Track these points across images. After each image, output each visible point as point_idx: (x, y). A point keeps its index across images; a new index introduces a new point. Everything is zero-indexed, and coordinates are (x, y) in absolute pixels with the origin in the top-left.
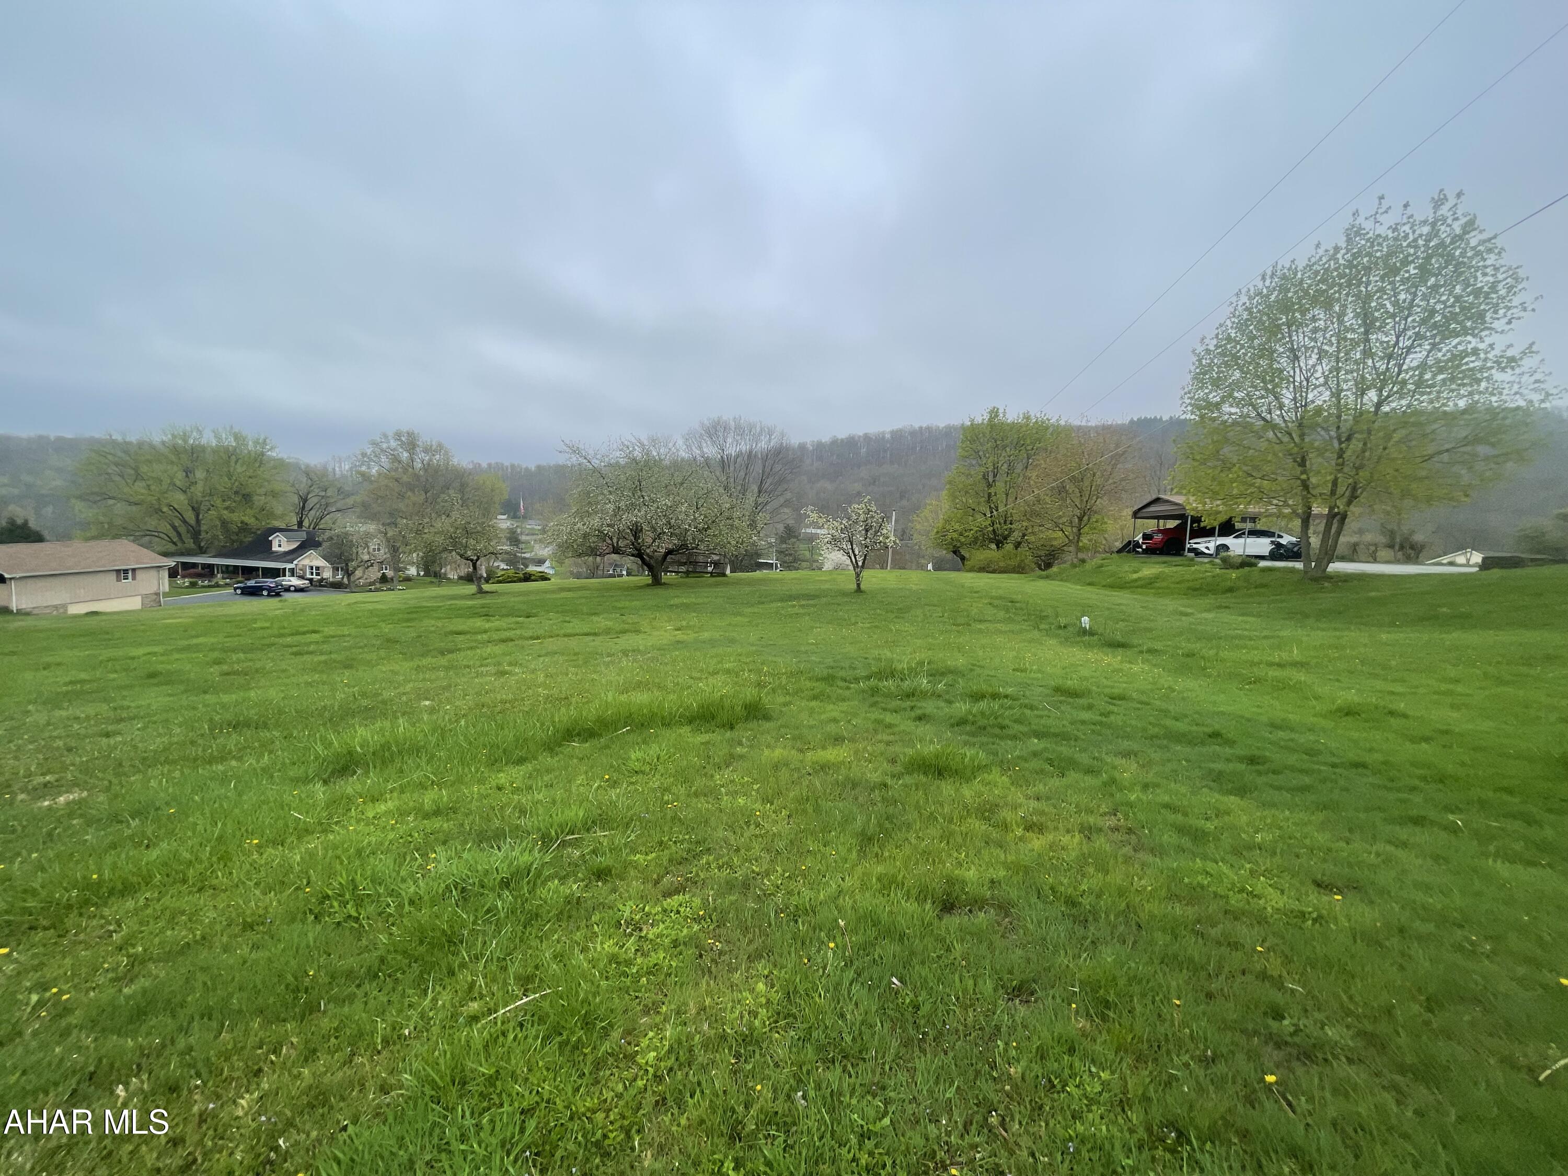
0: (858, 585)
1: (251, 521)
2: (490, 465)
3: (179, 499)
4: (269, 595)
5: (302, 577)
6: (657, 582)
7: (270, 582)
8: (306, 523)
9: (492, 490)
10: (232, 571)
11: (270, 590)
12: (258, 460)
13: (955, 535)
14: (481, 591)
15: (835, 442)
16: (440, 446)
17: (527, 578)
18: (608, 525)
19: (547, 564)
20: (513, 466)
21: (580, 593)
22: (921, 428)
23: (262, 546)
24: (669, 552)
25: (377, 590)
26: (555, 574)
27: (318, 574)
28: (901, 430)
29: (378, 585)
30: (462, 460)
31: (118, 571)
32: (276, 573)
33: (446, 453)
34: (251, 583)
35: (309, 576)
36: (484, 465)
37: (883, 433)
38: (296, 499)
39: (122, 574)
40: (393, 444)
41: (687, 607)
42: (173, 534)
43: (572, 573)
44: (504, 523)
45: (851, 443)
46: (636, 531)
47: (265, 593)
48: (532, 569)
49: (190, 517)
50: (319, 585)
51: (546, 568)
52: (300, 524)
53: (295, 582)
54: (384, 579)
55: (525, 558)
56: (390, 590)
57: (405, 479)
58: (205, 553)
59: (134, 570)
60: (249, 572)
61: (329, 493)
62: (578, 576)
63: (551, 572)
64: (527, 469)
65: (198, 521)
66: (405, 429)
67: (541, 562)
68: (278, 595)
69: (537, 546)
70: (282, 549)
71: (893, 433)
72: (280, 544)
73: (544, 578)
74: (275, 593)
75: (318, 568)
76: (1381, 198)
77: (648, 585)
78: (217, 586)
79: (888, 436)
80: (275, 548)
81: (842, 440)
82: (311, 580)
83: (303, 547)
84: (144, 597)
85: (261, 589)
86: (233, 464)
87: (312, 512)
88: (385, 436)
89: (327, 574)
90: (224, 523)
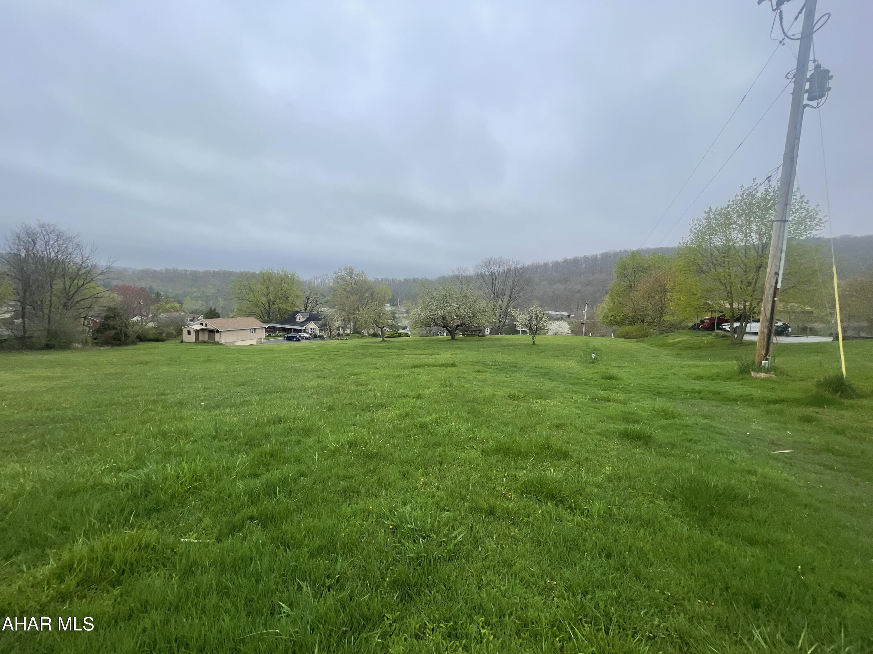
0: (534, 342)
1: (289, 309)
2: (382, 279)
3: (264, 299)
4: (296, 340)
5: (307, 333)
6: (453, 339)
7: (297, 335)
8: (308, 309)
9: (385, 294)
10: (282, 330)
11: (297, 338)
12: (292, 281)
13: (612, 318)
14: (384, 340)
15: (566, 261)
16: (363, 273)
17: (400, 335)
18: (433, 315)
19: (408, 329)
20: (393, 280)
21: (423, 342)
22: (621, 251)
23: (292, 319)
24: (458, 326)
25: (336, 339)
26: (412, 334)
27: (313, 332)
28: (607, 253)
29: (337, 337)
30: (371, 277)
31: (250, 329)
32: (298, 331)
33: (365, 276)
34: (290, 335)
35: (310, 333)
36: (380, 279)
37: (596, 255)
38: (304, 299)
39: (252, 330)
40: (343, 273)
41: (460, 348)
42: (261, 314)
43: (419, 333)
44: (388, 308)
45: (576, 262)
46: (444, 317)
47: (295, 339)
48: (401, 331)
49: (267, 306)
50: (315, 337)
51: (407, 331)
52: (306, 309)
53: (305, 335)
54: (339, 335)
55: (398, 326)
56: (341, 339)
57: (348, 289)
58: (271, 322)
59: (255, 329)
60: (288, 330)
61: (318, 296)
62: (422, 335)
63: (410, 333)
64: (400, 281)
65: (269, 309)
66: (348, 267)
67: (405, 328)
68: (299, 340)
69: (403, 320)
70: (300, 321)
71: (602, 255)
72: (300, 318)
73: (407, 336)
74: (298, 340)
75: (314, 329)
76: (754, 179)
77: (449, 340)
78: (277, 336)
79: (599, 257)
80: (298, 320)
81: (570, 260)
82: (311, 334)
83: (308, 320)
84: (258, 339)
85: (293, 337)
86: (283, 284)
87: (310, 304)
88: (340, 270)
89: (317, 332)
90: (279, 309)
